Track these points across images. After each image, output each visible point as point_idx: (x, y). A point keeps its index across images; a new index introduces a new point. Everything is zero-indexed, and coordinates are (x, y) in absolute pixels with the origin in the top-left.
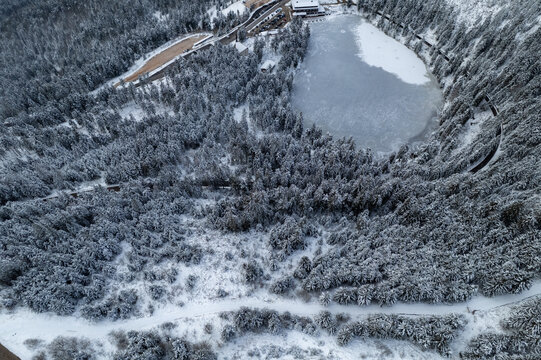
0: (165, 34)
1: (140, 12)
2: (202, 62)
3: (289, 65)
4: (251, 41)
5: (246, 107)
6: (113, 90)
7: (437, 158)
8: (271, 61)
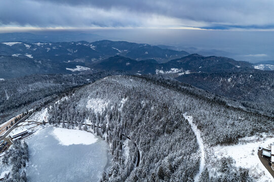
7: (120, 170)
8: (6, 172)
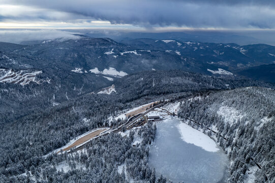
0: (87, 128)
1: (77, 118)
2: (104, 142)
3: (147, 143)
4: (128, 132)
5: (125, 165)
6: (56, 155)
8: (138, 141)
